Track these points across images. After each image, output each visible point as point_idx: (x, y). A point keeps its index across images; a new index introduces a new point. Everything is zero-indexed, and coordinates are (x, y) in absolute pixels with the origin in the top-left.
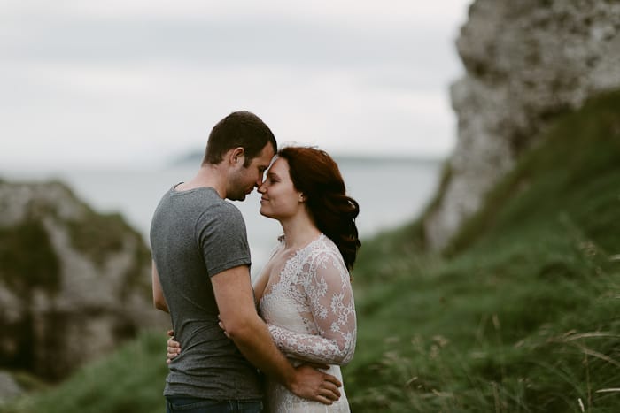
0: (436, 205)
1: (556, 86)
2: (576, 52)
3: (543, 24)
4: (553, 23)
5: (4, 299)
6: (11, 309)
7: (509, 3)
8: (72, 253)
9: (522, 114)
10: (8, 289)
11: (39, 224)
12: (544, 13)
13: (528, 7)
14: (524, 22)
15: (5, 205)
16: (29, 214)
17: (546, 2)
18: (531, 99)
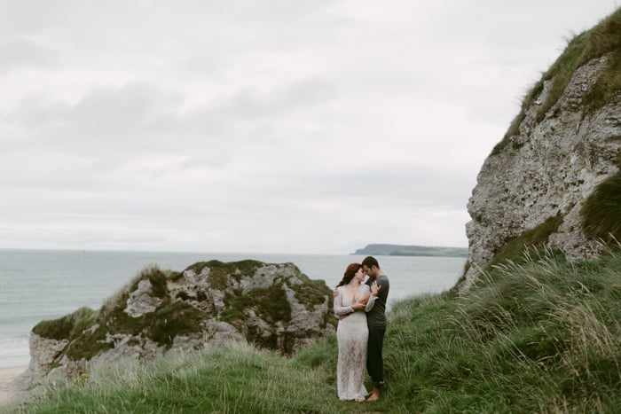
0: (463, 279)
1: (510, 227)
2: (519, 212)
3: (505, 200)
4: (509, 200)
5: (262, 324)
6: (265, 329)
7: (491, 190)
8: (297, 301)
9: (497, 237)
10: (264, 319)
11: (280, 285)
12: (506, 195)
13: (499, 192)
14: (497, 198)
15: (263, 275)
16: (275, 280)
17: (507, 190)
18: (501, 232)
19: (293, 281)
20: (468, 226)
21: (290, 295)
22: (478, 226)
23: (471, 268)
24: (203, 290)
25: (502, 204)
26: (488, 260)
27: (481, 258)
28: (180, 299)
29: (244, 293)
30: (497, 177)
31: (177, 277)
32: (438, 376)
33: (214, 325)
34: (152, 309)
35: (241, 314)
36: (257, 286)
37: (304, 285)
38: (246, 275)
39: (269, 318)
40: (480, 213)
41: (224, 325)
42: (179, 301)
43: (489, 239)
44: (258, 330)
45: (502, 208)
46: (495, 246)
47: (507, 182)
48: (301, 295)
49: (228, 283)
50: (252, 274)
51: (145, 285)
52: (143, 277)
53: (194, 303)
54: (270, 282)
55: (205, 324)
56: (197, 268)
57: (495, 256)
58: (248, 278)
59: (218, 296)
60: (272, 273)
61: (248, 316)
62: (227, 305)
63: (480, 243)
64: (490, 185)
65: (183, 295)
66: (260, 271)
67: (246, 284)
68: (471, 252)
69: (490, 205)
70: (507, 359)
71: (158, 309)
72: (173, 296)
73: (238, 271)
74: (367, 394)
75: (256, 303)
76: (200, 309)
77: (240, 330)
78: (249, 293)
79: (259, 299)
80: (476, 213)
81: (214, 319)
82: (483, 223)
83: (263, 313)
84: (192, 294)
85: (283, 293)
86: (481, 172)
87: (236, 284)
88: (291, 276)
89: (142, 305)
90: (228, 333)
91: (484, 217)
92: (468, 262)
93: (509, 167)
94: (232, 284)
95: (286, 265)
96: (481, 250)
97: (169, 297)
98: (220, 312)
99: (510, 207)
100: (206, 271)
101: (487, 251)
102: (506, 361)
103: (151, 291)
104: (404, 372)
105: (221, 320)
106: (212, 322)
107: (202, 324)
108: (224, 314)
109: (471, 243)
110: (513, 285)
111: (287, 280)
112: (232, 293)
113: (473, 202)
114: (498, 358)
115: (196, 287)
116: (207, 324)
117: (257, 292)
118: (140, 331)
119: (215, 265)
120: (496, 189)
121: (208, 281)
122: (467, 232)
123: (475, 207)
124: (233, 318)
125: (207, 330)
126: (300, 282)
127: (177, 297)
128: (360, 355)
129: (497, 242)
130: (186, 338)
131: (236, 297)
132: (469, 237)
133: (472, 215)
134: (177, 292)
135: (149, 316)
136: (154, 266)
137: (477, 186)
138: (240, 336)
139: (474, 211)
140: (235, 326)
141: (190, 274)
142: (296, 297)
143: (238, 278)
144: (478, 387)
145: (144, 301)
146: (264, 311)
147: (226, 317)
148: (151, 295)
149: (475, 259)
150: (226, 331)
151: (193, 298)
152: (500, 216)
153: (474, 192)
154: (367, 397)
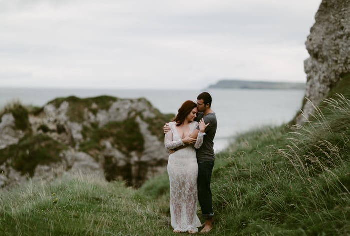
0: (299, 114)
1: (346, 63)
3: (341, 37)
4: (345, 38)
5: (118, 154)
6: (121, 159)
7: (327, 29)
8: (149, 133)
9: (333, 73)
10: (120, 150)
11: (134, 118)
12: (342, 33)
13: (335, 30)
14: (333, 36)
15: (118, 109)
16: (129, 114)
17: (342, 28)
18: (336, 68)
19: (147, 114)
20: (306, 63)
21: (144, 127)
22: (316, 63)
23: (309, 103)
24: (62, 123)
25: (338, 41)
26: (324, 95)
27: (317, 94)
28: (41, 132)
29: (101, 126)
30: (334, 16)
31: (39, 112)
32: (267, 210)
33: (73, 157)
34: (15, 141)
35: (97, 145)
36: (113, 119)
37: (157, 118)
38: (102, 109)
39: (124, 149)
40: (317, 50)
41: (82, 155)
42: (41, 135)
43: (326, 74)
44: (114, 160)
45: (338, 45)
46: (331, 81)
47: (342, 20)
48: (154, 127)
49: (86, 117)
50: (107, 108)
51: (9, 119)
52: (7, 111)
53: (55, 136)
54: (124, 116)
55: (64, 155)
56: (57, 103)
57: (331, 91)
58: (104, 112)
59: (76, 129)
60: (127, 107)
61: (105, 147)
62: (85, 137)
63: (316, 78)
64: (327, 23)
65: (44, 129)
66: (115, 105)
67: (102, 118)
68: (308, 87)
69: (327, 42)
70: (332, 194)
71: (21, 141)
72: (35, 129)
73: (94, 106)
74: (201, 226)
75: (112, 135)
76: (60, 141)
77: (97, 160)
78: (106, 126)
79: (115, 131)
80: (313, 51)
81: (73, 150)
82: (320, 60)
83: (118, 144)
84: (52, 127)
85: (136, 126)
86: (319, 11)
87: (93, 118)
88: (144, 110)
89: (7, 137)
90: (86, 163)
91: (321, 54)
92: (306, 96)
93: (345, 6)
94: (89, 118)
95: (140, 100)
96: (318, 85)
97: (31, 131)
98: (78, 144)
99: (345, 45)
100: (65, 106)
101: (323, 86)
102: (331, 197)
103: (14, 125)
104: (236, 205)
105: (80, 151)
106: (71, 153)
107: (61, 155)
108: (82, 146)
109: (309, 79)
110: (343, 120)
111: (140, 114)
112: (89, 126)
113: (311, 40)
114: (323, 193)
115: (56, 121)
116: (67, 155)
117: (113, 125)
118: (5, 161)
119: (73, 100)
120: (332, 27)
121: (67, 115)
122: (305, 68)
123: (312, 45)
124: (90, 149)
125: (66, 160)
126: (153, 116)
127: (39, 129)
128: (191, 189)
129: (333, 77)
130: (46, 168)
131: (93, 130)
132: (307, 72)
133: (310, 52)
134: (38, 126)
135: (12, 148)
136: (16, 101)
137: (315, 25)
138: (97, 166)
139: (311, 48)
140: (92, 156)
141: (50, 109)
142: (150, 129)
143: (95, 112)
144: (302, 222)
145: (7, 134)
146: (119, 142)
147: (84, 148)
148: (14, 129)
149: (312, 93)
150: (84, 161)
151: (53, 131)
152: (336, 53)
153: (312, 30)
154: (200, 229)
